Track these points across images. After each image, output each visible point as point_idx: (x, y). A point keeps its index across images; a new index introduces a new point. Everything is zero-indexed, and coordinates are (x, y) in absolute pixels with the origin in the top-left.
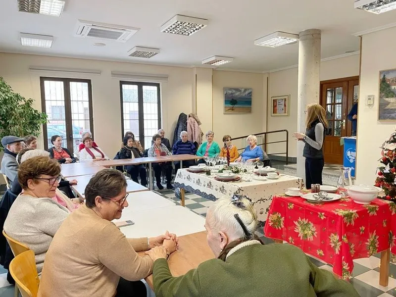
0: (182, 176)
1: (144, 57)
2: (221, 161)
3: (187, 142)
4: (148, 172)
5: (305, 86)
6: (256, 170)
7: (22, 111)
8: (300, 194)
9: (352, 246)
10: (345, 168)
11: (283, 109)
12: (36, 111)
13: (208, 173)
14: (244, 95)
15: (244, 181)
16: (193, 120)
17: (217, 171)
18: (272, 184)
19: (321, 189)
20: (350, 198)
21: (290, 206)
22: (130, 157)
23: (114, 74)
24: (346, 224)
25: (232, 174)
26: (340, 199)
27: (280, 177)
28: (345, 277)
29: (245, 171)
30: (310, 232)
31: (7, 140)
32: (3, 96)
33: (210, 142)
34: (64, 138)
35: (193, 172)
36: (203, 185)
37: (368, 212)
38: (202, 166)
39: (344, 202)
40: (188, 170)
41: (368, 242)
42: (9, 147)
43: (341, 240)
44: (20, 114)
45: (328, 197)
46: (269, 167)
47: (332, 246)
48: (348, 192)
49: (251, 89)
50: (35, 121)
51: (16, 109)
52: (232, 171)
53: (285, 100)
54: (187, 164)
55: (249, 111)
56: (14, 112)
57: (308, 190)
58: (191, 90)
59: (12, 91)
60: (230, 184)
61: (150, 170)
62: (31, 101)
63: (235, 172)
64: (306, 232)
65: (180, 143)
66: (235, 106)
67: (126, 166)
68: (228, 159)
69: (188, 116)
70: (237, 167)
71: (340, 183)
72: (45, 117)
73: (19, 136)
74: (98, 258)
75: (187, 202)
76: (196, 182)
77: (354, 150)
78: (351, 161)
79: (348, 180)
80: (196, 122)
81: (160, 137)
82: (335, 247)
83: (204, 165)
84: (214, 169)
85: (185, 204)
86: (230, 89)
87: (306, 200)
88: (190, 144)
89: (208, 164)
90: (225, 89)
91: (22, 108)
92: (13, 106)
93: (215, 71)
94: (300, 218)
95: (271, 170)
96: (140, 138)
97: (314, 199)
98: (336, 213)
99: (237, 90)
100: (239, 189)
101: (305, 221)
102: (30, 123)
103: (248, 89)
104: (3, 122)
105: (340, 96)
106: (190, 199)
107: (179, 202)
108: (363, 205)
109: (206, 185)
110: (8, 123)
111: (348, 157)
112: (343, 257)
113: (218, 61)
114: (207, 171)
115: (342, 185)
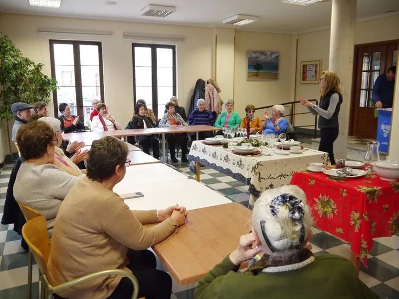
0: (198, 149)
1: (158, 16)
2: (240, 133)
3: (205, 112)
4: (161, 144)
5: (338, 49)
6: (278, 143)
7: (32, 76)
8: (322, 170)
9: (374, 225)
10: (374, 142)
11: (313, 76)
12: (45, 77)
13: (226, 146)
14: (270, 59)
15: (265, 155)
16: (211, 86)
17: (236, 144)
18: (295, 159)
19: (345, 165)
20: (376, 174)
21: (312, 182)
22: (142, 127)
23: (126, 36)
24: (368, 201)
25: (251, 148)
26: (365, 176)
27: (303, 151)
28: (362, 256)
29: (266, 144)
30: (330, 209)
31: (18, 107)
32: (13, 60)
33: (230, 112)
34: (74, 106)
35: (209, 144)
36: (219, 158)
37: (393, 189)
38: (219, 138)
39: (369, 179)
40: (203, 142)
41: (390, 220)
42: (20, 115)
43: (361, 217)
44: (30, 79)
45: (352, 173)
46: (293, 141)
47: (352, 224)
48: (375, 169)
49: (277, 53)
50: (45, 87)
51: (25, 75)
52: (252, 144)
53: (316, 65)
54: (203, 136)
55: (275, 77)
56: (24, 78)
57: (333, 166)
58: (210, 53)
59: (21, 56)
60: (249, 158)
61: (164, 142)
62: (40, 66)
63: (255, 146)
64: (326, 209)
65: (197, 112)
66: (260, 71)
67: (138, 136)
68: (248, 131)
69: (206, 83)
70: (258, 139)
71: (367, 159)
72: (55, 83)
73: (29, 104)
74: (102, 227)
75: (202, 177)
76: (212, 155)
77: (389, 123)
78: (385, 135)
79: (376, 155)
80: (215, 89)
81: (174, 105)
82: (354, 225)
83: (222, 137)
84: (233, 142)
85: (200, 179)
86: (255, 52)
87: (329, 176)
88: (207, 113)
89: (225, 136)
90: (248, 52)
91: (32, 73)
92: (23, 72)
93: (238, 31)
94: (320, 195)
95: (294, 144)
96: (153, 107)
97: (337, 175)
98: (358, 190)
99: (262, 53)
100: (258, 164)
101: (326, 198)
102: (41, 89)
103: (275, 53)
104: (13, 88)
105: (378, 62)
106: (206, 174)
107: (194, 176)
108: (389, 182)
109: (223, 159)
110: (19, 89)
111: (382, 131)
112: (362, 235)
113: (241, 20)
114: (224, 144)
115: (368, 160)
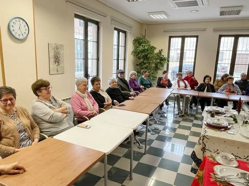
23: (215, 30)
50: (162, 62)
72: (168, 61)
100: (204, 137)
102: (160, 63)
